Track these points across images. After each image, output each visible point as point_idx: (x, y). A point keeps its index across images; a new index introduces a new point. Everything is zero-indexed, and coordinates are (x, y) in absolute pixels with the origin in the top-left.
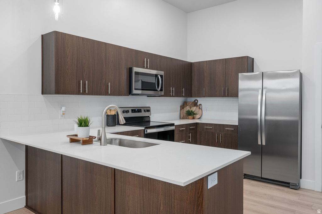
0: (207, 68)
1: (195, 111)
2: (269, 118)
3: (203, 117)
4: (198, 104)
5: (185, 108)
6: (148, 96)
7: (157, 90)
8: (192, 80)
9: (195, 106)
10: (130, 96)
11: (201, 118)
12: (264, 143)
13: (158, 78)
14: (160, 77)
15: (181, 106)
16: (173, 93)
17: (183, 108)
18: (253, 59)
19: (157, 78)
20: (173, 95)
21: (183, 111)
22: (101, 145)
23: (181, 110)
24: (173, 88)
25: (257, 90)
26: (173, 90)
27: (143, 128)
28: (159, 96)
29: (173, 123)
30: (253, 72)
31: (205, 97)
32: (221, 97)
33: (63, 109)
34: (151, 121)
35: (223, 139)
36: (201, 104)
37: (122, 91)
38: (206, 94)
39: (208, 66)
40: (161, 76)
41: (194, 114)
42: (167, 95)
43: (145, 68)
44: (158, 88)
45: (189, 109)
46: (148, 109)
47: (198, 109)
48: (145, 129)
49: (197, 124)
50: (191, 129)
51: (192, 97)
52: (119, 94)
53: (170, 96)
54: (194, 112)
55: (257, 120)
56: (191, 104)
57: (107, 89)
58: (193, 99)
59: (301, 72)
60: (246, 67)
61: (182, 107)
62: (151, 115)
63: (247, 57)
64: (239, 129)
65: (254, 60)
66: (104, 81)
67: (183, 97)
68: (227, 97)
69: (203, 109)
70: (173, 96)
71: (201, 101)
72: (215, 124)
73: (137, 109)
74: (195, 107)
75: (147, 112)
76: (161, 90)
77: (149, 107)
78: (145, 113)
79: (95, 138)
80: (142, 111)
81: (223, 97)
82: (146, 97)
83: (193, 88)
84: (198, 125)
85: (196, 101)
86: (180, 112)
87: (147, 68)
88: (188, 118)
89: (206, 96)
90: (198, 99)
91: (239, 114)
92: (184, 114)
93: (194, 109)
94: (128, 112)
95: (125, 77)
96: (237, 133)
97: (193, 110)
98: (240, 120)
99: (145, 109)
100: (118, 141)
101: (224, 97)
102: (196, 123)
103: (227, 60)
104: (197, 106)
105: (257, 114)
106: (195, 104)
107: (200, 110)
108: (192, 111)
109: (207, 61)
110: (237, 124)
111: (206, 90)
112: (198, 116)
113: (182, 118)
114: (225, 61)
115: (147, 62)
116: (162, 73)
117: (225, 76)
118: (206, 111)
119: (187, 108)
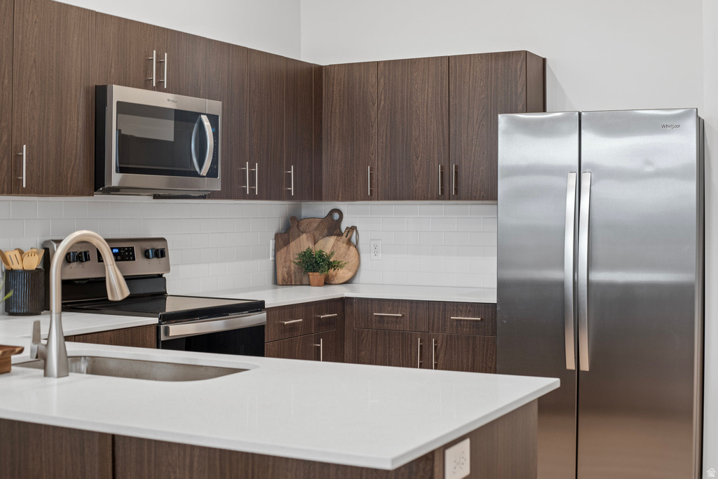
0: (381, 88)
1: (332, 254)
2: (601, 276)
3: (363, 276)
4: (344, 227)
5: (293, 244)
6: (156, 197)
7: (195, 174)
8: (321, 133)
9: (330, 234)
10: (98, 198)
11: (356, 280)
12: (585, 366)
13: (201, 125)
14: (207, 123)
15: (277, 236)
16: (252, 183)
17: (287, 243)
18: (544, 60)
19: (196, 125)
20: (252, 191)
21: (288, 252)
22: (45, 375)
23: (276, 249)
24: (252, 166)
25: (562, 172)
26: (252, 174)
27: (155, 320)
28: (202, 194)
29: (259, 298)
30: (544, 110)
31: (370, 198)
32: (432, 199)
34: (169, 293)
35: (441, 355)
36: (354, 228)
37: (69, 175)
38: (375, 190)
39: (382, 80)
40: (213, 119)
41: (332, 265)
42: (232, 191)
43: (153, 89)
44: (201, 166)
45: (311, 246)
46: (159, 246)
47: (342, 246)
48: (160, 323)
49: (343, 301)
50: (321, 323)
51: (321, 199)
52: (58, 188)
53: (243, 196)
54: (329, 257)
55: (561, 284)
56: (316, 225)
57: (16, 171)
58: (322, 209)
59: (702, 117)
60: (519, 90)
61: (283, 238)
62: (168, 270)
63: (523, 56)
64: (499, 315)
65: (548, 64)
66: (5, 138)
67: (289, 198)
68: (454, 199)
69: (361, 246)
70: (252, 196)
71: (353, 213)
72: (411, 301)
73: (119, 249)
74: (332, 240)
75: (155, 260)
76: (212, 173)
77: (163, 240)
78: (146, 261)
79: (21, 351)
80: (138, 253)
81: (438, 199)
82: (147, 200)
83: (324, 167)
84: (348, 309)
85: (336, 216)
86: (275, 256)
87: (159, 88)
88: (305, 280)
89: (375, 194)
90: (342, 206)
91: (501, 265)
92: (289, 267)
93: (328, 245)
94: (87, 259)
95: (80, 124)
96: (494, 333)
97: (327, 251)
98: (502, 286)
99: (147, 246)
100: (84, 366)
101: (444, 199)
102: (342, 298)
103: (452, 62)
104: (340, 234)
105: (561, 264)
106: (332, 226)
107: (352, 248)
108: (321, 255)
109: (378, 63)
110: (494, 300)
111: (375, 173)
112: (343, 274)
113: (283, 279)
114: (445, 67)
115: (160, 64)
116: (215, 106)
117: (445, 121)
118: (373, 254)
119: (303, 243)
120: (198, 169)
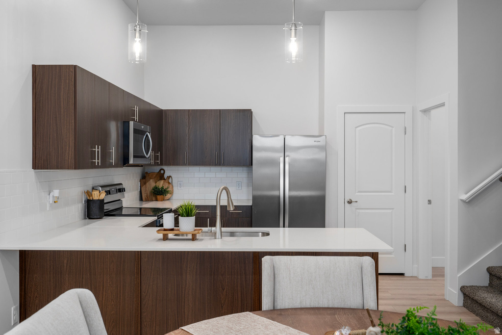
0: (190, 120)
1: (163, 187)
3: (175, 196)
4: (165, 176)
5: (147, 184)
8: (162, 138)
9: (161, 179)
11: (172, 198)
15: (141, 180)
17: (145, 183)
19: (145, 136)
21: (146, 187)
23: (141, 186)
33: (56, 193)
34: (123, 206)
36: (170, 176)
38: (188, 161)
39: (191, 117)
45: (155, 185)
47: (166, 184)
55: (277, 197)
56: (155, 175)
58: (156, 169)
60: (249, 124)
63: (250, 111)
64: (253, 210)
68: (222, 165)
69: (174, 184)
71: (169, 171)
74: (162, 182)
77: (121, 184)
83: (164, 152)
85: (162, 172)
86: (141, 188)
88: (154, 199)
89: (187, 163)
90: (165, 168)
92: (147, 194)
93: (161, 184)
97: (160, 187)
98: (255, 198)
101: (218, 165)
103: (221, 112)
104: (165, 179)
106: (161, 176)
107: (170, 185)
109: (189, 110)
112: (168, 196)
113: (145, 199)
114: (218, 113)
117: (219, 135)
118: (179, 187)
119: (151, 184)
120: (146, 155)
